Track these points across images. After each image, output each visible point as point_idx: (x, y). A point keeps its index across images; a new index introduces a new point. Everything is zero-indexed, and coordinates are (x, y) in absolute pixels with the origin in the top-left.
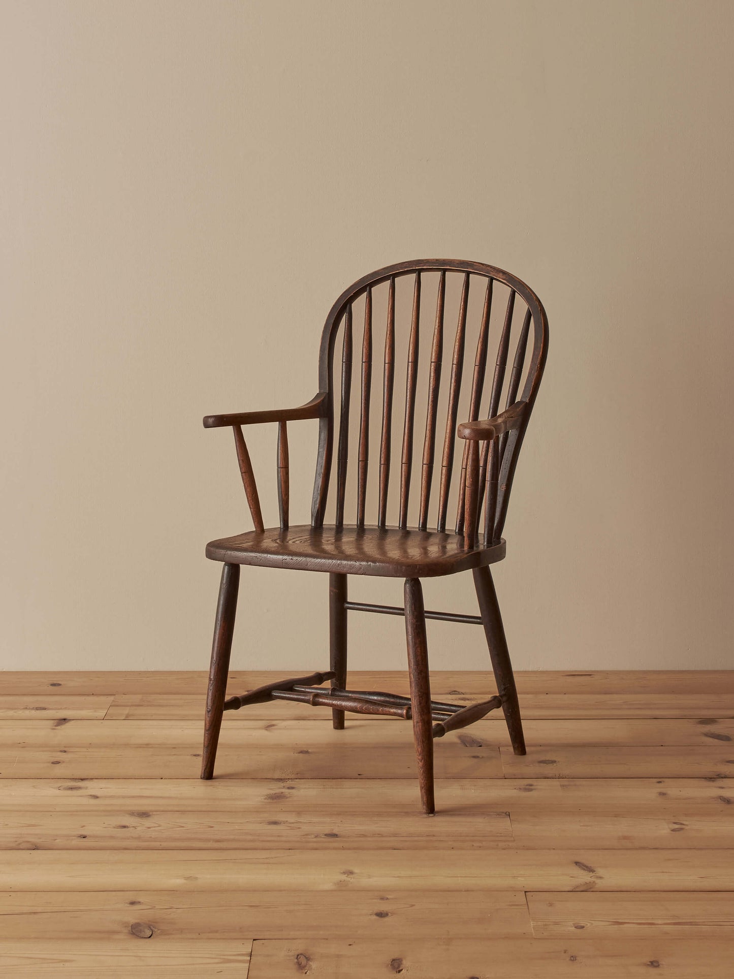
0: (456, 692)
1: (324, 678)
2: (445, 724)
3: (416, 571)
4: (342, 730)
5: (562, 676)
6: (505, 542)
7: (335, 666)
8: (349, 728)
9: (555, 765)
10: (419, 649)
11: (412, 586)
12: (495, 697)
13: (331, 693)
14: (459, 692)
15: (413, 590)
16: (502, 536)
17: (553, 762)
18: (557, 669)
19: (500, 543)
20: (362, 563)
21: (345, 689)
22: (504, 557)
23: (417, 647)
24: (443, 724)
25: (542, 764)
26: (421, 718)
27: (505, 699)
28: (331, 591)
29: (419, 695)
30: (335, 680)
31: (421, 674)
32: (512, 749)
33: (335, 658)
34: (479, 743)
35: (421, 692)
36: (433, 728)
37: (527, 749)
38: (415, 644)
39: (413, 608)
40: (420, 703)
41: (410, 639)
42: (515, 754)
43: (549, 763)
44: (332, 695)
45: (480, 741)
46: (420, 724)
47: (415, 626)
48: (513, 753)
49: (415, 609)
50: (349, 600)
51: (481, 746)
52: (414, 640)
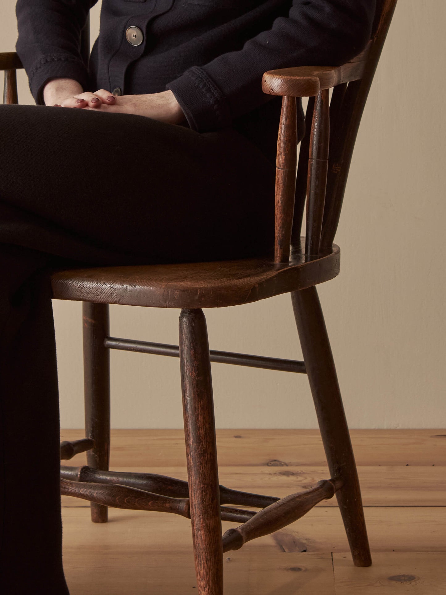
0: (276, 462)
1: (75, 448)
2: (243, 529)
3: (197, 298)
4: (104, 524)
5: (431, 437)
6: (338, 252)
7: (93, 431)
8: (114, 520)
9: (413, 583)
10: (201, 418)
11: (191, 321)
12: (324, 483)
13: (81, 476)
14: (280, 462)
15: (192, 327)
16: (335, 242)
17: (410, 578)
18: (424, 426)
19: (330, 251)
20: (114, 286)
21: (107, 469)
22: (337, 273)
23: (198, 414)
24: (239, 530)
25: (394, 583)
26: (204, 524)
27: (338, 484)
28: (85, 321)
29: (201, 488)
30: (93, 452)
31: (204, 456)
32: (349, 556)
33: (92, 420)
34: (303, 545)
35: (204, 484)
36: (223, 537)
37: (373, 556)
38: (195, 409)
39: (193, 355)
40: (203, 501)
41: (188, 402)
42: (356, 564)
43: (405, 581)
44: (82, 479)
45: (304, 541)
46: (203, 532)
47: (195, 382)
48: (353, 563)
49: (195, 357)
50: (112, 334)
51: (305, 551)
52: (195, 403)
